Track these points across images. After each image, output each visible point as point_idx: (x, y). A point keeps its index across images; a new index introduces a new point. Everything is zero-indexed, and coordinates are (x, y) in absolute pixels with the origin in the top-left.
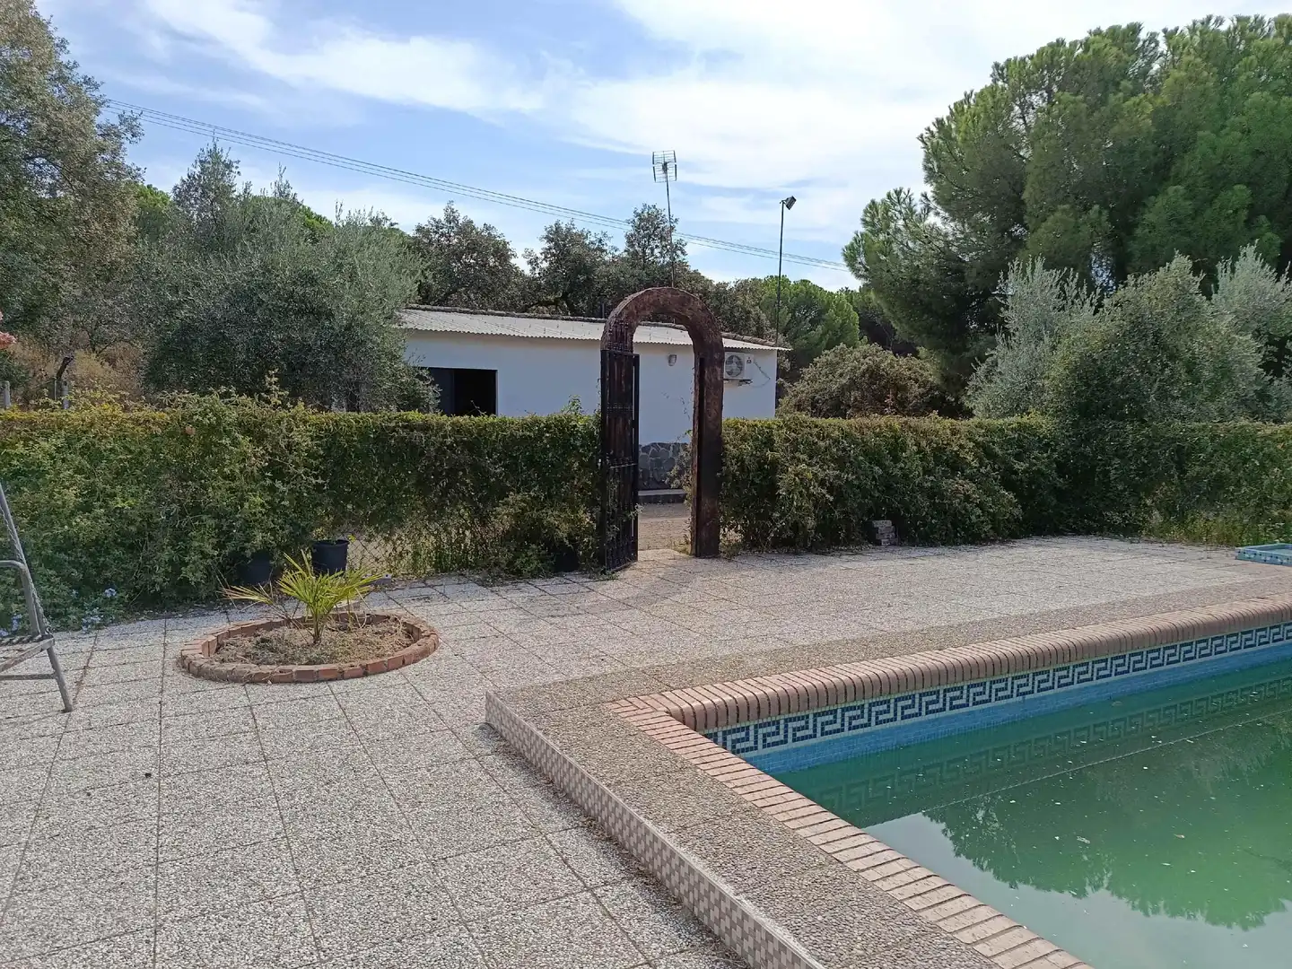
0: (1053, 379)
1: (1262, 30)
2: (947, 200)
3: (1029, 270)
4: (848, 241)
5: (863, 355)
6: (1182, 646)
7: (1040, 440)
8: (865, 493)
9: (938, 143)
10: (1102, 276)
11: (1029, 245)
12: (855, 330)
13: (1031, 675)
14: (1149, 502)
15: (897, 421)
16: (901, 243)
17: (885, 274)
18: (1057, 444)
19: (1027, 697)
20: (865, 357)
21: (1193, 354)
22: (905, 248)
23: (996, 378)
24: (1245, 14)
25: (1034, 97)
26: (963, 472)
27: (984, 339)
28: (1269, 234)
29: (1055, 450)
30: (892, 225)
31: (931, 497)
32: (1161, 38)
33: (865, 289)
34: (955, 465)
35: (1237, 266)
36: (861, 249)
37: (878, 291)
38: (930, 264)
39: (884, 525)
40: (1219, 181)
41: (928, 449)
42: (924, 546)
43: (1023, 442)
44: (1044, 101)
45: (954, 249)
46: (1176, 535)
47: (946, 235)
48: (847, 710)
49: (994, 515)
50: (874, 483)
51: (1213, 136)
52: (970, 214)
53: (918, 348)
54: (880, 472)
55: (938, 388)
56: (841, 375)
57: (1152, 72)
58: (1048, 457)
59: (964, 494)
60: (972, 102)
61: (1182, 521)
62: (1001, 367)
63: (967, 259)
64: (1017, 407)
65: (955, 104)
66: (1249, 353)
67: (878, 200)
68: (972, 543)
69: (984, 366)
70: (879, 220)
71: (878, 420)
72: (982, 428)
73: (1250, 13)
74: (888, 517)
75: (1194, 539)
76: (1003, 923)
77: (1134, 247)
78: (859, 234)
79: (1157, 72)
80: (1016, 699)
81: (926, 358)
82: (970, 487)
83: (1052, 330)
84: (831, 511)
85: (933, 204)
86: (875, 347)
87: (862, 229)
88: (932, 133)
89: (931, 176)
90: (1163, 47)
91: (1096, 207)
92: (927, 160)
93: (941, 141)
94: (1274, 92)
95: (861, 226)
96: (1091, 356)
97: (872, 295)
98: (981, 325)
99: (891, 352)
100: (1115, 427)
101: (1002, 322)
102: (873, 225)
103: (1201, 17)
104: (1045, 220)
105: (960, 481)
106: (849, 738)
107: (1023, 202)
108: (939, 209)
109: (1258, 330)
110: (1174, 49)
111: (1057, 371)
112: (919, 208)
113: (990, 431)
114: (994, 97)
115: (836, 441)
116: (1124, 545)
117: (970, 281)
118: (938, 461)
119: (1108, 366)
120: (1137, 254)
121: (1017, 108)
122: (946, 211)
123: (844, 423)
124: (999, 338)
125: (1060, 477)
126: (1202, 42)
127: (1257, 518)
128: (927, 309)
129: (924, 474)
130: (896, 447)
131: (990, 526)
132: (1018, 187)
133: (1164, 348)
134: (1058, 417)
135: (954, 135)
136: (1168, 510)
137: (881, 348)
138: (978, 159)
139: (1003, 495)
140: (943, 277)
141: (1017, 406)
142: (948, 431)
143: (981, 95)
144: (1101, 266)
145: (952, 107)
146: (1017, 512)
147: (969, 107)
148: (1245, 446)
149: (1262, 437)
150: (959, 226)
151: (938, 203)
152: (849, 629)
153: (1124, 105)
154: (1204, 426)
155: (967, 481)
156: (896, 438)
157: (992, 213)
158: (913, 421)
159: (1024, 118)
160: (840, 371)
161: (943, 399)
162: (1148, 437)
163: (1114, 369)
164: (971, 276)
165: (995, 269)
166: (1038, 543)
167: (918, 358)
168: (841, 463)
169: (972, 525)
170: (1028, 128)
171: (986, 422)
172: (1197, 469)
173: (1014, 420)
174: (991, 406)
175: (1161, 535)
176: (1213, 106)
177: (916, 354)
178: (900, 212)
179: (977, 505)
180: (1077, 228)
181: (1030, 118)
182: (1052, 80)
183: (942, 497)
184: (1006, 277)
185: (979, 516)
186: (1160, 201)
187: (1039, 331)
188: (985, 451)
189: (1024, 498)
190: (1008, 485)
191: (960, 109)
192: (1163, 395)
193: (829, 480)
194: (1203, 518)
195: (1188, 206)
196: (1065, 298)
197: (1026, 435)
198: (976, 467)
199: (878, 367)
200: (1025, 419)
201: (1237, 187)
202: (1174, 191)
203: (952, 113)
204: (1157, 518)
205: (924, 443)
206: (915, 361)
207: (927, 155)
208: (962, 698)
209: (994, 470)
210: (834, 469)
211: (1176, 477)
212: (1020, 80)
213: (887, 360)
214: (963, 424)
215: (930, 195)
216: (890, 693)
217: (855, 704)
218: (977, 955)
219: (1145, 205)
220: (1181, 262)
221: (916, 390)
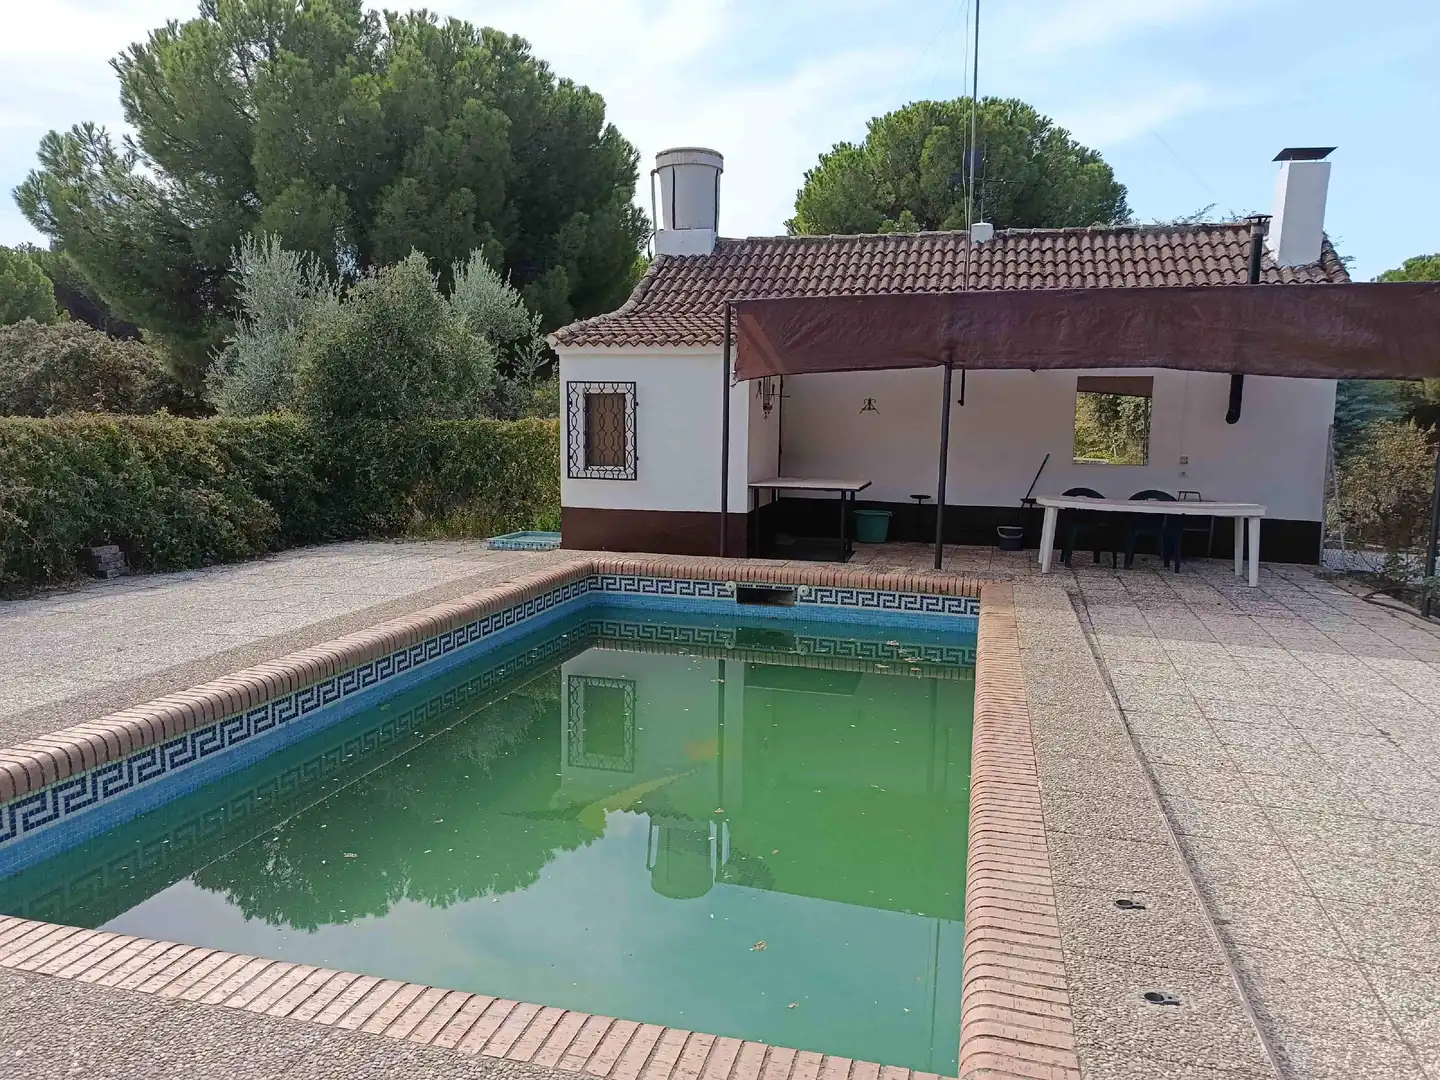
0: (302, 374)
1: (472, 38)
2: (157, 148)
3: (265, 250)
4: (21, 180)
5: (64, 335)
6: (441, 638)
7: (294, 441)
8: (76, 513)
9: (138, 75)
10: (347, 264)
11: (264, 219)
12: (50, 301)
13: (293, 697)
14: (410, 501)
15: (112, 421)
16: (102, 194)
17: (81, 231)
18: (312, 445)
19: (291, 721)
20: (66, 337)
21: (437, 351)
22: (107, 201)
23: (237, 370)
24: (456, 17)
25: (253, 46)
26: (206, 480)
27: (222, 323)
28: (494, 241)
29: (311, 452)
30: (85, 168)
31: (169, 512)
32: (382, 18)
33: (57, 247)
34: (196, 473)
35: (469, 267)
36: (42, 194)
37: (75, 253)
38: (144, 226)
39: (108, 552)
40: (447, 181)
41: (159, 455)
42: (165, 572)
43: (274, 443)
44: (266, 55)
45: (175, 212)
46: (437, 533)
47: (162, 192)
48: (61, 790)
49: (248, 527)
50: (87, 499)
51: (438, 133)
52: (190, 174)
53: (140, 330)
54: (96, 484)
55: (171, 380)
56: (33, 360)
57: (377, 52)
58: (304, 459)
59: (211, 506)
60: (178, 34)
61: (441, 516)
62: (244, 358)
63: (192, 226)
64: (267, 404)
65: (156, 31)
66: (485, 356)
67: (61, 133)
68: (225, 562)
69: (223, 357)
70: (65, 159)
71: (84, 419)
72: (225, 428)
73: (462, 18)
74: (114, 541)
75: (453, 534)
76: (258, 966)
77: (374, 236)
78: (36, 173)
79: (381, 53)
80: (278, 726)
81: (153, 342)
82: (217, 497)
83: (296, 318)
84: (28, 541)
85: (140, 151)
86: (80, 325)
87: (40, 167)
88: (128, 60)
89: (132, 115)
90: (385, 29)
91: (334, 187)
92: (125, 93)
93: (141, 74)
94: (486, 103)
95: (39, 163)
96: (339, 349)
97: (65, 255)
98: (218, 307)
99: (104, 333)
100: (370, 426)
101: (240, 305)
102: (57, 164)
103: (418, 8)
104: (279, 193)
105: (204, 491)
106: (67, 823)
107: (251, 168)
108: (150, 159)
109: (492, 332)
110: (395, 33)
111: (306, 364)
112: (121, 152)
113: (235, 431)
114: (204, 34)
115: (26, 448)
116: (392, 546)
117: (198, 253)
118: (173, 467)
119: (359, 360)
120: (380, 245)
121: (235, 56)
122: (159, 162)
123: (35, 423)
124: (239, 324)
125: (318, 480)
126: (421, 34)
127: (504, 509)
128: (146, 282)
129: (157, 485)
130: (116, 455)
131: (245, 540)
132: (244, 147)
133: (410, 345)
134: (311, 414)
135: (159, 69)
136: (428, 508)
137: (89, 327)
138: (193, 107)
139: (258, 505)
140: (162, 244)
141: (265, 400)
142: (183, 433)
143: (187, 28)
144: (345, 253)
145: (153, 34)
146: (276, 521)
147: (175, 39)
148: (488, 442)
149: (500, 434)
150: (179, 184)
151: (147, 151)
152: (59, 688)
153: (352, 81)
154: (452, 424)
155: (213, 491)
156: (114, 441)
157: (217, 175)
158: (136, 420)
159: (244, 69)
160: (29, 354)
161: (179, 394)
162: (402, 435)
163: (364, 364)
164: (199, 247)
165: (226, 242)
166: (301, 553)
167: (143, 343)
168: (35, 475)
169: (223, 541)
170: (250, 82)
171: (230, 420)
172: (450, 466)
173: (263, 419)
174: (236, 403)
175: (422, 533)
176: (436, 103)
177: (138, 337)
178: (95, 154)
179: (227, 518)
180: (315, 209)
181: (252, 70)
182: (272, 33)
183: (182, 511)
184: (239, 253)
185: (230, 531)
186: (397, 192)
187: (283, 318)
188: (231, 455)
189: (281, 507)
190: (262, 492)
191: (162, 38)
192: (413, 391)
193: (19, 500)
194: (459, 514)
195: (422, 201)
196: (308, 284)
197: (276, 435)
198: (221, 474)
199: (86, 352)
200: (275, 418)
201: (464, 189)
202: (408, 182)
203: (152, 41)
204: (419, 516)
205: (153, 447)
206: (137, 347)
207: (124, 86)
208: (215, 739)
209: (244, 476)
210: (26, 485)
211: (431, 475)
212: (235, 22)
213: (98, 342)
214: (202, 424)
215: (135, 139)
216: (120, 755)
217: (71, 779)
218: (227, 1012)
219: (382, 193)
220: (417, 257)
221: (143, 382)
